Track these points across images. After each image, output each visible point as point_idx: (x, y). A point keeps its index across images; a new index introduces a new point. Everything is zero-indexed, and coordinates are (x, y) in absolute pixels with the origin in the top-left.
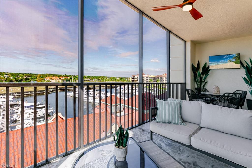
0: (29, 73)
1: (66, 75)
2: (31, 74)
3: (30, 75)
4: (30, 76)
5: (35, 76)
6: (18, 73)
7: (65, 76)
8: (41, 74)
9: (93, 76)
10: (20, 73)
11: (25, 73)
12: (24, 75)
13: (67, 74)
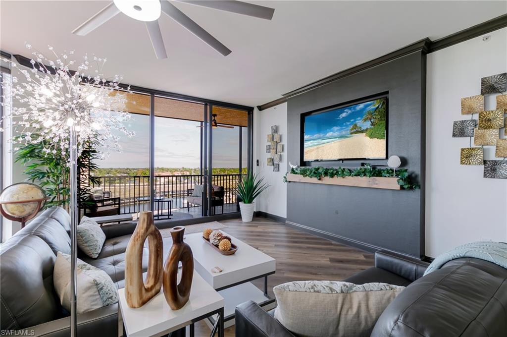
0: (126, 168)
1: (183, 168)
2: (127, 169)
3: (127, 171)
4: (127, 173)
5: (134, 172)
6: (108, 168)
7: (182, 171)
8: (143, 169)
9: (230, 169)
10: (112, 169)
11: (119, 168)
12: (119, 170)
13: (185, 167)
